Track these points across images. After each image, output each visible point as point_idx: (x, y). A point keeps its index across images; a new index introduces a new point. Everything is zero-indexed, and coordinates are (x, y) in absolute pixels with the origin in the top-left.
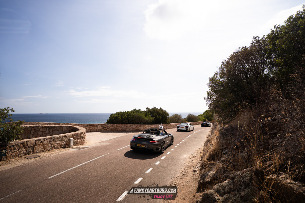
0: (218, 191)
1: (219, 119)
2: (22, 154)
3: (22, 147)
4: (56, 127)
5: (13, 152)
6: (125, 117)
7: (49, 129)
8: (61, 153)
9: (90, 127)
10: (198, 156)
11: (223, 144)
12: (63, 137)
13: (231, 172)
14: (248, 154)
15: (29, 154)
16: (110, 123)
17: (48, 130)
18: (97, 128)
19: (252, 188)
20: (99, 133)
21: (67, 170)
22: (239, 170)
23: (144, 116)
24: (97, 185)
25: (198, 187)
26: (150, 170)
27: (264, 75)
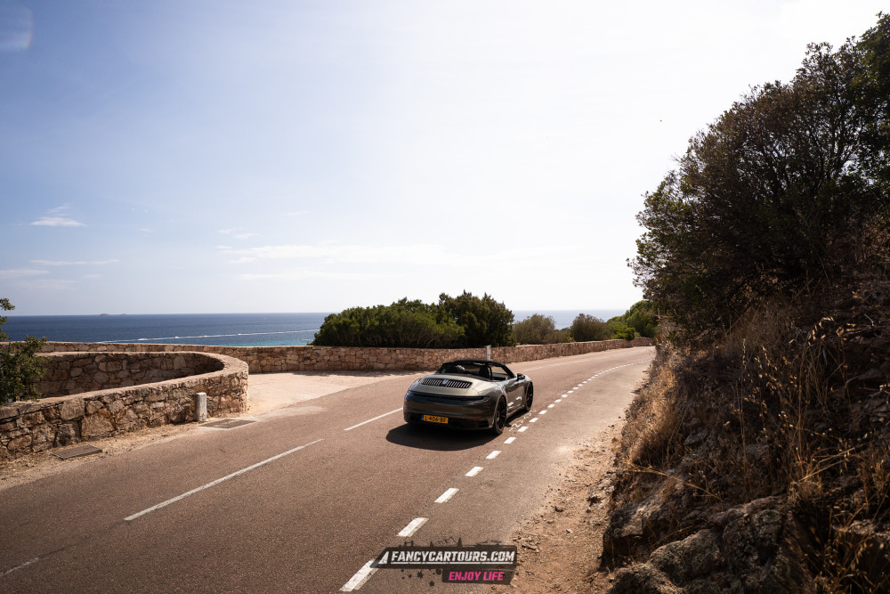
0: (667, 568)
1: (675, 332)
2: (43, 443)
3: (43, 423)
4: (153, 357)
5: (11, 439)
6: (372, 325)
7: (129, 364)
8: (167, 439)
9: (260, 358)
10: (607, 452)
11: (689, 413)
12: (174, 388)
13: (714, 508)
14: (772, 448)
15: (64, 443)
16: (324, 345)
17: (124, 368)
18: (283, 361)
19: (784, 564)
20: (290, 375)
21: (186, 494)
22: (740, 501)
23: (432, 322)
24: (281, 540)
25: (603, 554)
26: (450, 493)
27: (839, 182)
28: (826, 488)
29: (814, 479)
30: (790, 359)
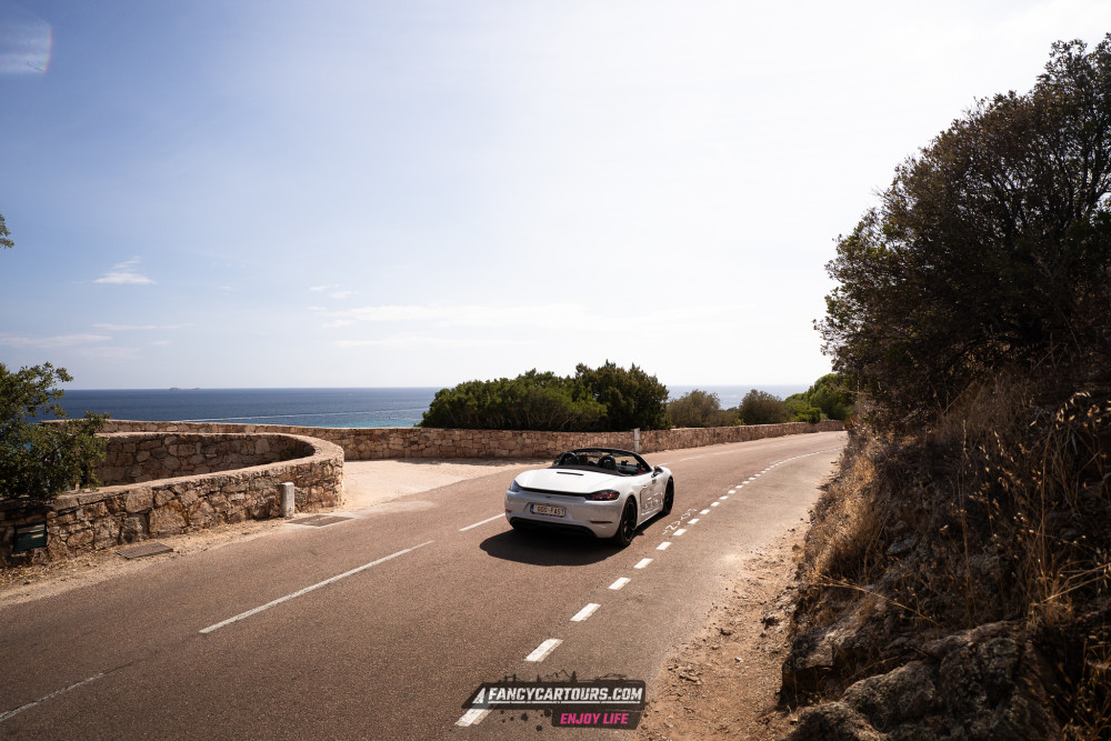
0: (867, 708)
1: (874, 413)
2: (105, 539)
3: (106, 516)
4: (232, 439)
5: (71, 534)
6: (493, 402)
7: (204, 447)
8: (249, 538)
9: (358, 442)
10: (786, 562)
11: (893, 515)
12: (255, 477)
13: (927, 634)
14: (1004, 559)
15: (129, 540)
16: (434, 426)
17: (198, 452)
18: (385, 446)
19: (1022, 707)
20: (393, 463)
21: (270, 604)
22: (961, 627)
23: (566, 399)
24: (384, 661)
25: (782, 688)
26: (589, 609)
27: (1095, 219)
28: (1077, 611)
29: (1062, 600)
30: (1028, 447)
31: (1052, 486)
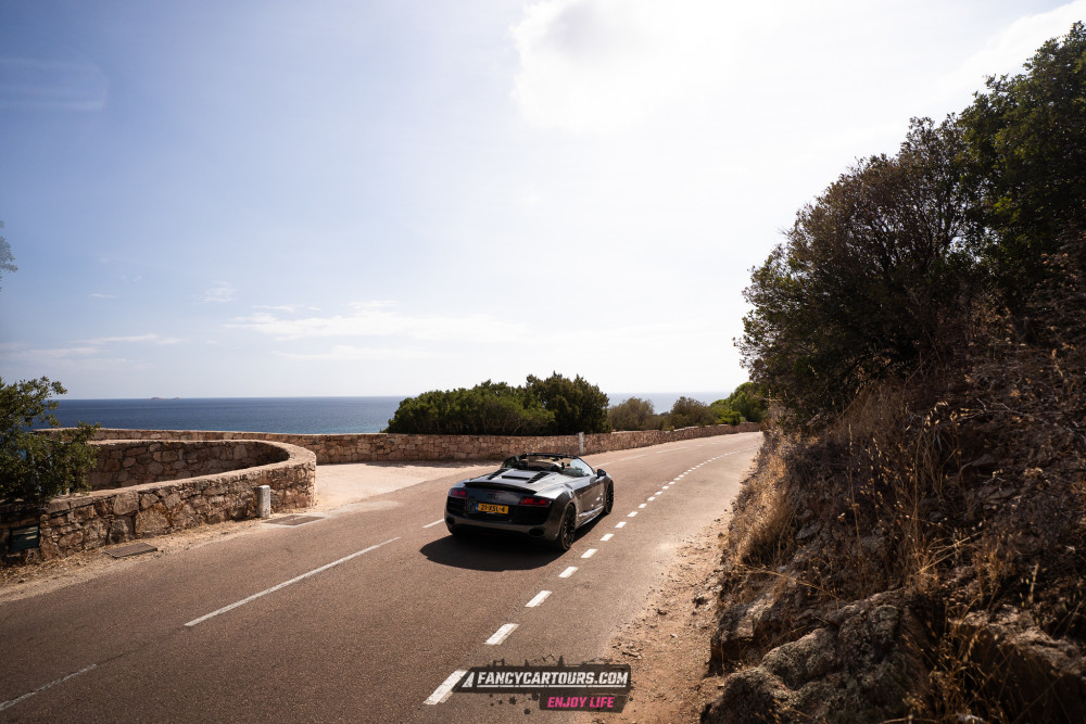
0: (781, 671)
1: (785, 418)
2: (94, 540)
3: (95, 518)
4: (212, 445)
5: (62, 535)
6: (453, 410)
7: (186, 453)
8: (228, 537)
9: (328, 448)
10: (713, 548)
11: (801, 505)
12: (234, 480)
13: (829, 605)
14: (887, 540)
15: (117, 540)
16: (399, 432)
17: (181, 458)
18: (353, 451)
19: (900, 660)
20: (362, 466)
21: (250, 598)
22: (856, 598)
23: (519, 407)
24: (357, 649)
25: (711, 659)
26: (542, 596)
27: (948, 259)
28: (942, 580)
29: (930, 571)
30: (905, 445)
31: (923, 477)
